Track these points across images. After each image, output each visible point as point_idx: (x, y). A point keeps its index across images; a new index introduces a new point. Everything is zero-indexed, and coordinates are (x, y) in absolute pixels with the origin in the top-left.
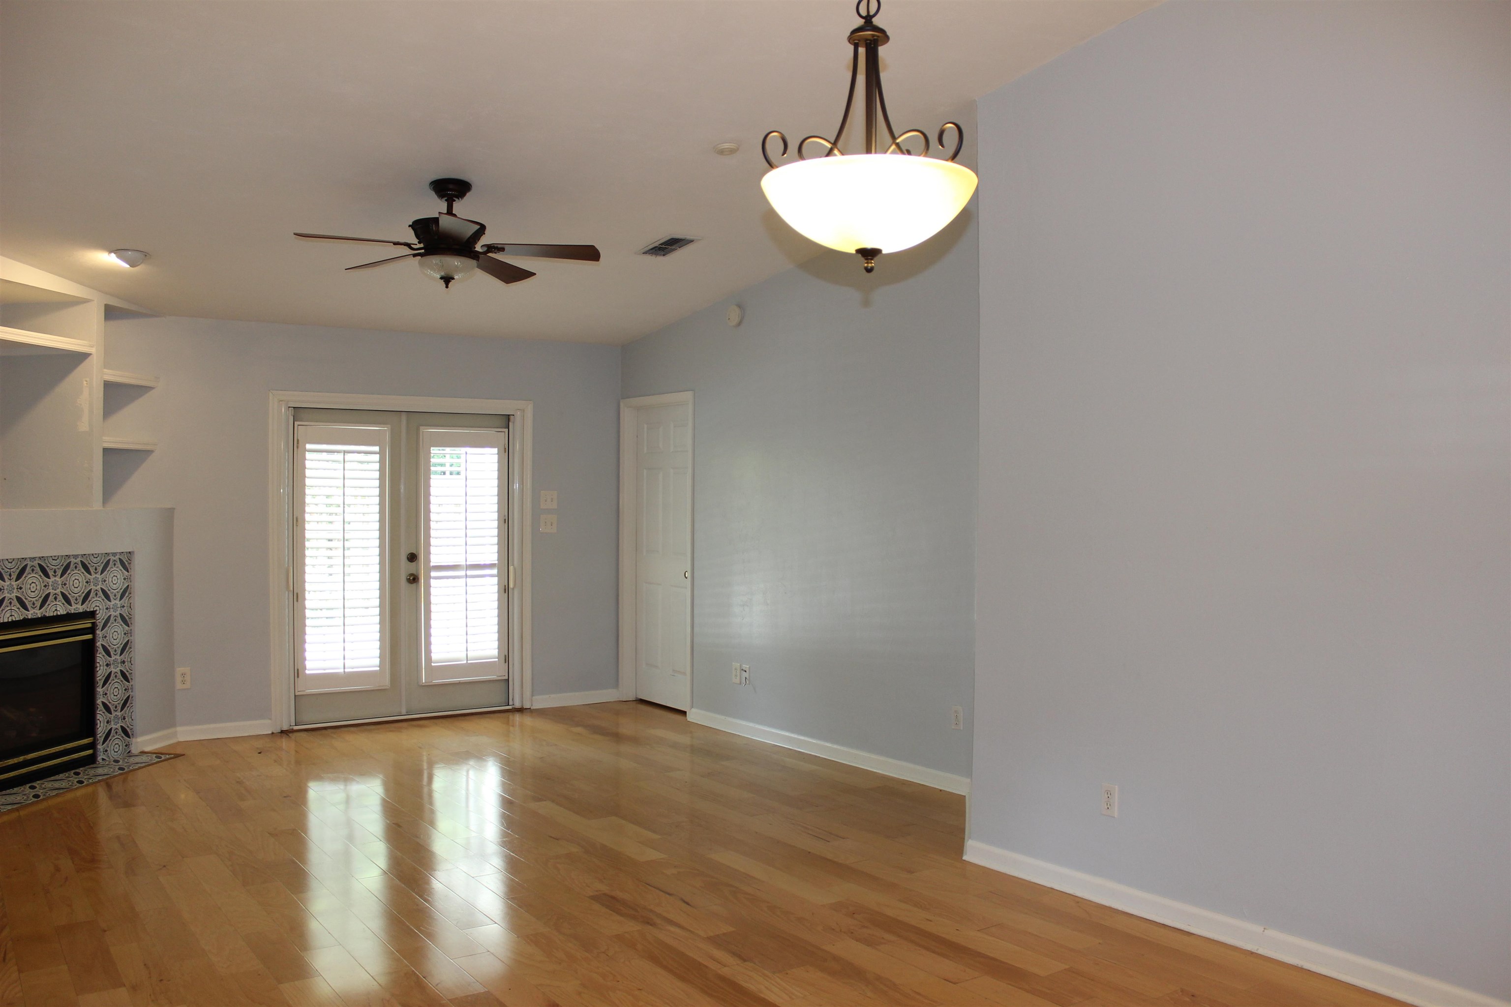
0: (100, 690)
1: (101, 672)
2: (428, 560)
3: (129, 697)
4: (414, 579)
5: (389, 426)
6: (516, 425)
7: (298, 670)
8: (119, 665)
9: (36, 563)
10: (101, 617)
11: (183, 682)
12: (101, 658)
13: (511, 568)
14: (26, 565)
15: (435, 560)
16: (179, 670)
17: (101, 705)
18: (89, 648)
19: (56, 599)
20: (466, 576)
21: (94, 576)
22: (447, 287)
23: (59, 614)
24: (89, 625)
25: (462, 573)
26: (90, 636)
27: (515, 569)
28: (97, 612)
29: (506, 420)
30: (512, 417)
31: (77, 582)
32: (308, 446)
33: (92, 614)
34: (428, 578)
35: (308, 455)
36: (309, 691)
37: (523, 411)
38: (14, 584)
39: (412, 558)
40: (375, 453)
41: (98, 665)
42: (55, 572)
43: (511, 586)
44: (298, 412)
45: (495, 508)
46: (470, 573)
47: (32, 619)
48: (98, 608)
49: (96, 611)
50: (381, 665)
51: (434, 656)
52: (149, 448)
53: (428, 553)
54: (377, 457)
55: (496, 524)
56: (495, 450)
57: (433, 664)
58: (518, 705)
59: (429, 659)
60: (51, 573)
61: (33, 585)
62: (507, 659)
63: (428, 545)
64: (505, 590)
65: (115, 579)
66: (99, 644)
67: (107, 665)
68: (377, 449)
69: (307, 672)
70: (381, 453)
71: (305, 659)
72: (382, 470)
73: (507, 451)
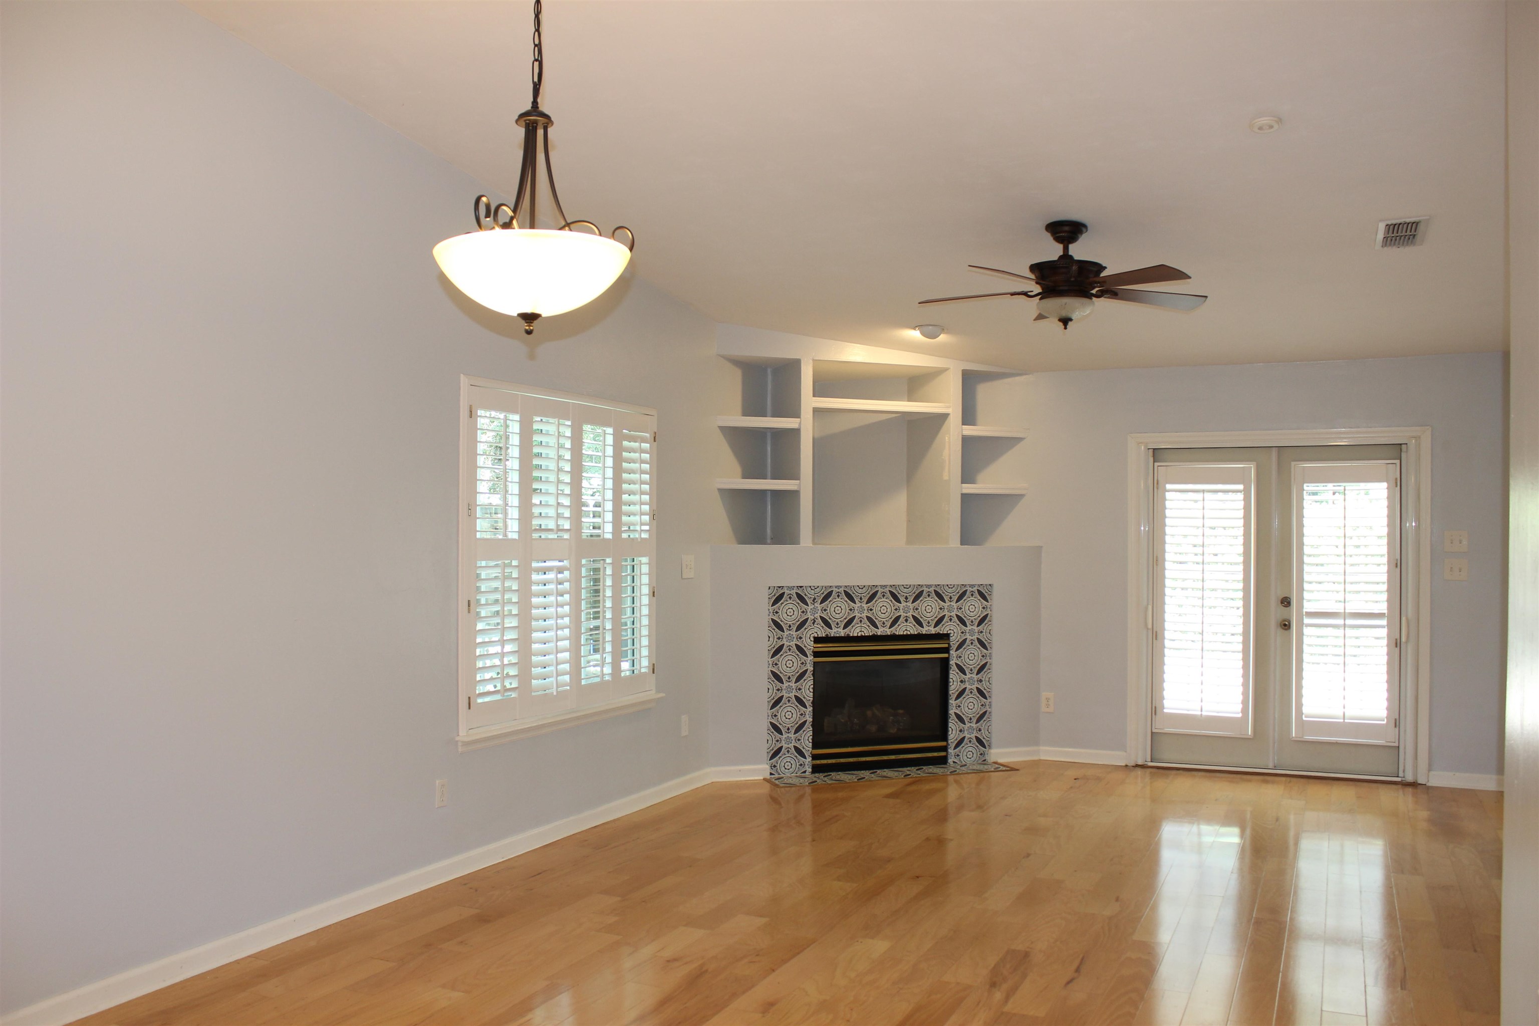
0: (952, 702)
1: (954, 687)
2: (1301, 606)
3: (985, 712)
4: (1286, 625)
5: (1255, 463)
6: (1409, 457)
7: (1155, 707)
8: (976, 683)
9: (887, 590)
10: (954, 640)
11: (1048, 706)
12: (954, 675)
13: (1404, 619)
14: (877, 592)
15: (1308, 607)
16: (1045, 694)
17: (953, 714)
18: (945, 664)
19: (906, 621)
20: (1345, 625)
21: (948, 603)
22: (1065, 328)
23: (909, 633)
24: (946, 646)
25: (1340, 622)
26: (946, 655)
27: (1407, 619)
28: (951, 635)
29: (1396, 450)
30: (1405, 447)
31: (929, 608)
32: (1168, 486)
33: (947, 636)
34: (1301, 625)
35: (1168, 495)
36: (1167, 730)
37: (1417, 438)
38: (865, 606)
39: (1286, 602)
40: (1239, 492)
41: (951, 680)
42: (906, 598)
43: (1403, 639)
44: (1157, 454)
45: (1384, 551)
46: (1349, 622)
47: (881, 636)
48: (952, 632)
49: (950, 633)
50: (1245, 710)
51: (1306, 710)
52: (1020, 493)
53: (1301, 599)
54: (1241, 496)
55: (1385, 568)
56: (1385, 485)
57: (1305, 719)
58: (1409, 778)
59: (1299, 712)
60: (902, 599)
62: (1397, 723)
63: (1301, 590)
64: (1396, 644)
65: (972, 608)
66: (952, 662)
67: (962, 682)
68: (1241, 487)
69: (1165, 711)
70: (1246, 491)
71: (1163, 698)
72: (1247, 508)
73: (1399, 485)
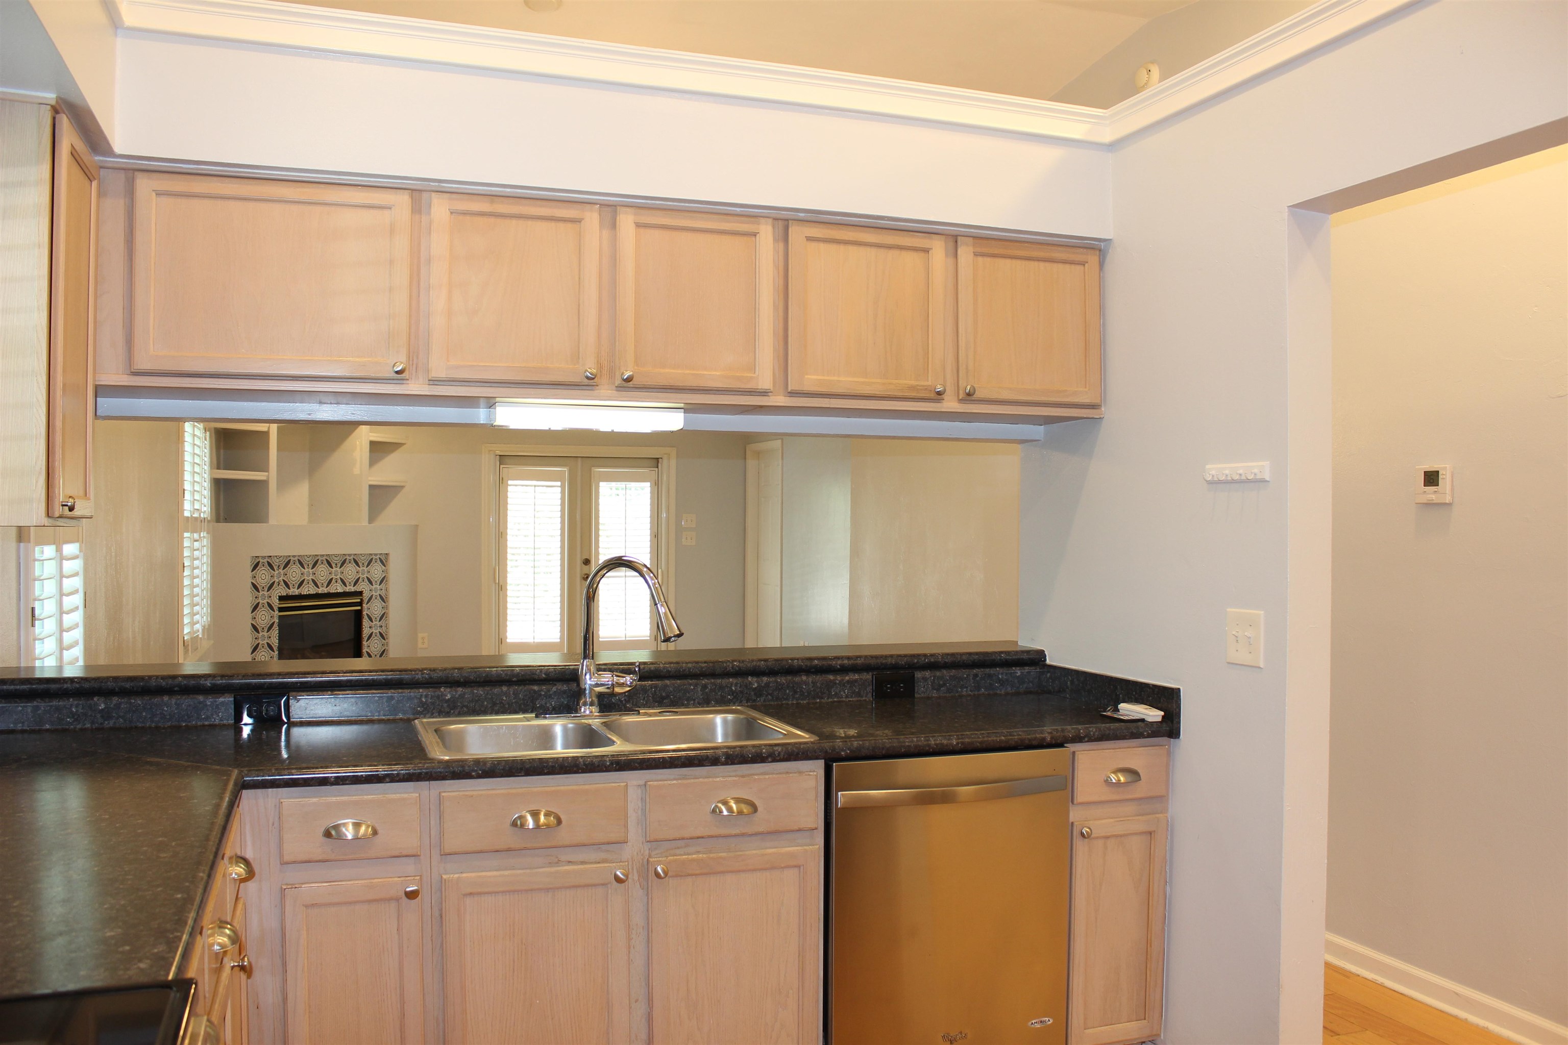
0: (365, 643)
1: (366, 631)
3: (385, 650)
5: (568, 467)
6: (663, 466)
7: (501, 639)
8: (379, 628)
9: (324, 558)
10: (366, 596)
11: (423, 643)
12: (366, 623)
13: (660, 571)
14: (318, 560)
16: (420, 635)
17: (366, 653)
18: (358, 615)
19: (336, 582)
20: (624, 576)
21: (362, 568)
23: (338, 591)
24: (359, 600)
26: (359, 608)
27: (662, 571)
28: (364, 592)
29: (656, 462)
30: (660, 460)
31: (350, 572)
32: (510, 482)
33: (361, 593)
35: (509, 488)
37: (669, 455)
38: (311, 571)
39: (586, 562)
40: (558, 486)
41: (364, 627)
42: (336, 565)
44: (503, 459)
45: (648, 526)
47: (321, 594)
48: (364, 590)
49: (363, 591)
50: (562, 637)
51: (603, 634)
52: (402, 484)
53: (597, 559)
54: (559, 489)
55: (649, 538)
56: (648, 484)
57: (600, 640)
59: (599, 636)
60: (334, 565)
61: (322, 572)
62: (655, 639)
63: (597, 553)
65: (376, 571)
66: (364, 613)
67: (370, 627)
68: (559, 484)
69: (508, 640)
70: (563, 487)
71: (506, 631)
72: (563, 499)
73: (657, 485)
